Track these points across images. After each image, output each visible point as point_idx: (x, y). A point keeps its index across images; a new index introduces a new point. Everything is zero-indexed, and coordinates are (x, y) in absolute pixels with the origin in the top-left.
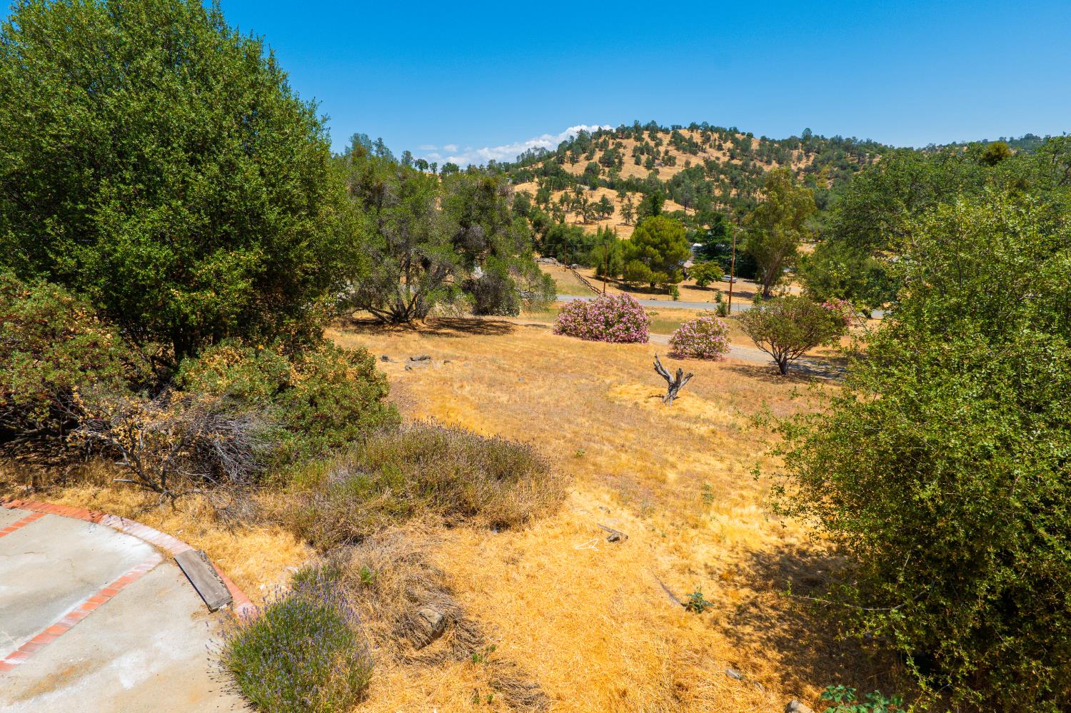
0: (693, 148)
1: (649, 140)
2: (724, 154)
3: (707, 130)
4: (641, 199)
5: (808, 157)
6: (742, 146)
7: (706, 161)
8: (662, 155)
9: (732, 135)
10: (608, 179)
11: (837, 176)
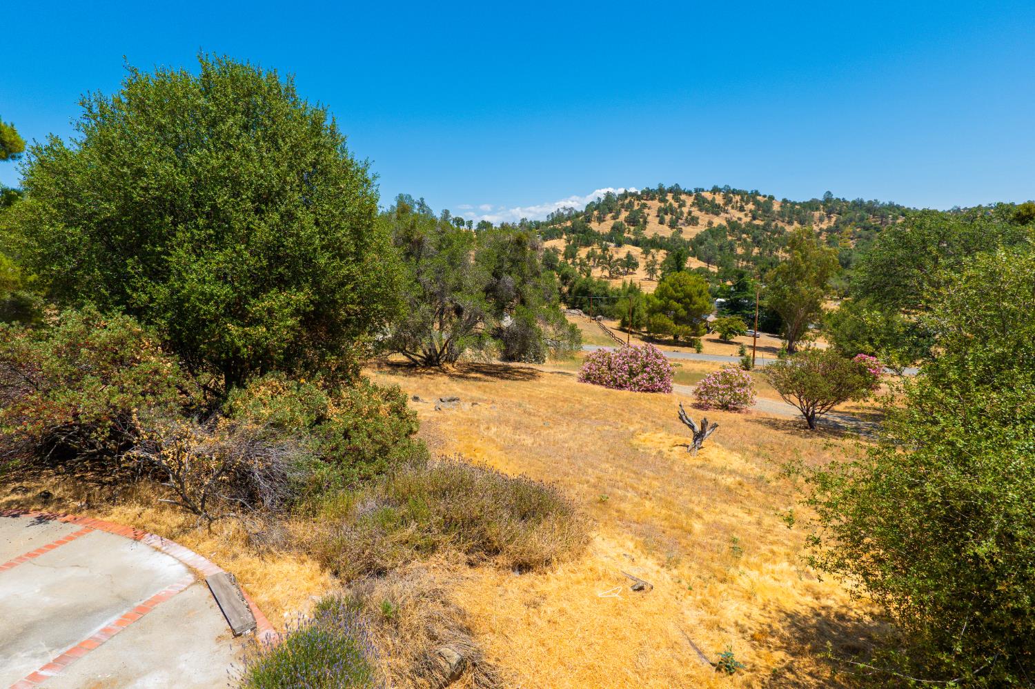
0: (715, 209)
1: (673, 202)
2: (746, 215)
3: (729, 193)
4: (665, 256)
5: (830, 218)
6: (764, 207)
7: (728, 221)
8: (685, 215)
9: (754, 198)
10: (633, 237)
11: (860, 237)
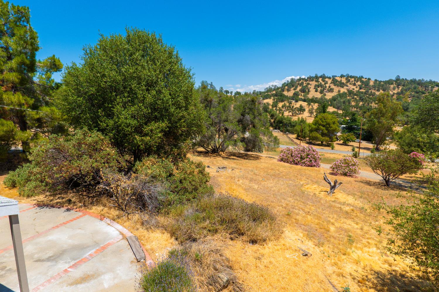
0: (342, 85)
1: (322, 82)
2: (357, 87)
3: (348, 78)
4: (318, 106)
5: (398, 88)
6: (366, 84)
7: (348, 90)
8: (327, 88)
9: (361, 79)
10: (303, 98)
11: (414, 96)
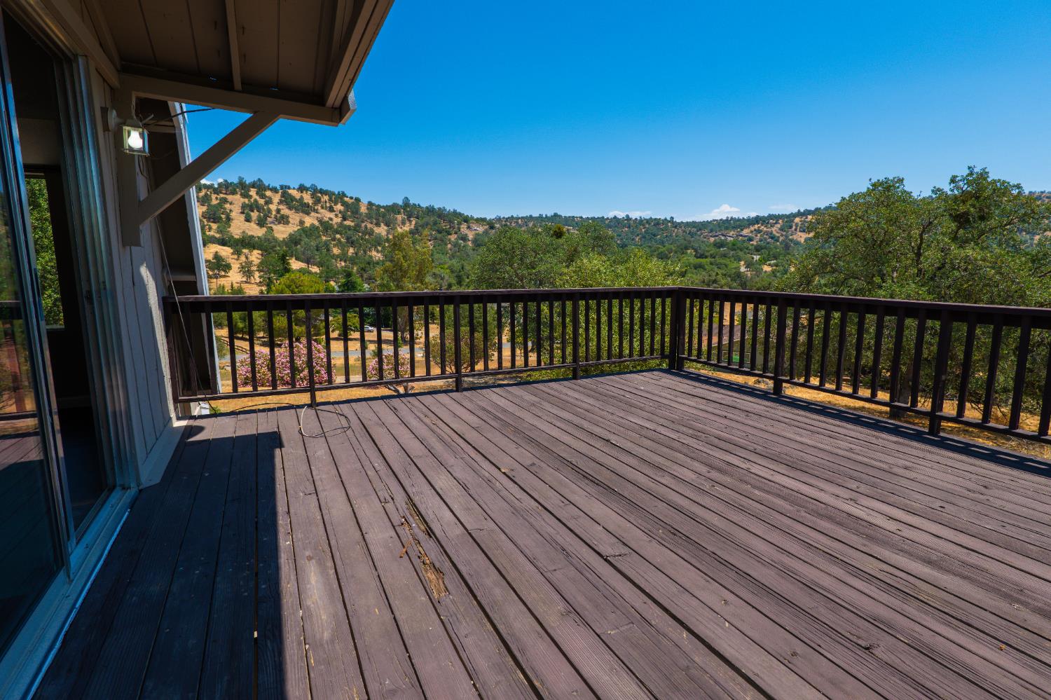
0: (305, 209)
1: (257, 198)
2: (336, 216)
3: (316, 192)
4: (260, 257)
5: (410, 221)
6: (352, 208)
7: (320, 221)
8: (274, 213)
9: (342, 199)
10: (218, 236)
11: (436, 239)
